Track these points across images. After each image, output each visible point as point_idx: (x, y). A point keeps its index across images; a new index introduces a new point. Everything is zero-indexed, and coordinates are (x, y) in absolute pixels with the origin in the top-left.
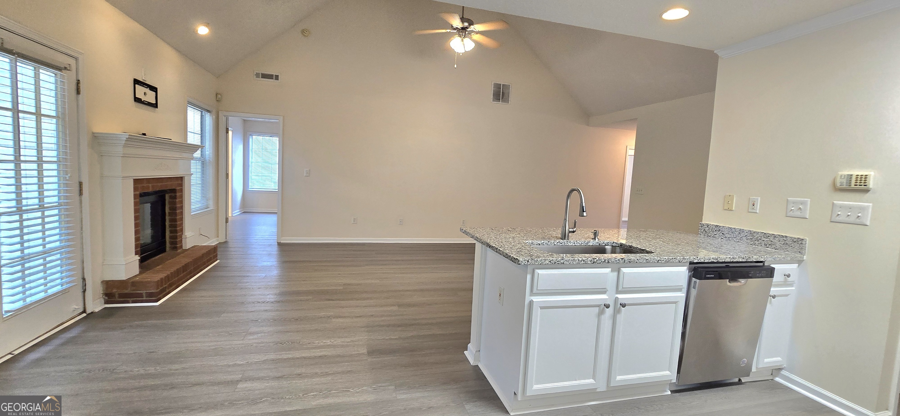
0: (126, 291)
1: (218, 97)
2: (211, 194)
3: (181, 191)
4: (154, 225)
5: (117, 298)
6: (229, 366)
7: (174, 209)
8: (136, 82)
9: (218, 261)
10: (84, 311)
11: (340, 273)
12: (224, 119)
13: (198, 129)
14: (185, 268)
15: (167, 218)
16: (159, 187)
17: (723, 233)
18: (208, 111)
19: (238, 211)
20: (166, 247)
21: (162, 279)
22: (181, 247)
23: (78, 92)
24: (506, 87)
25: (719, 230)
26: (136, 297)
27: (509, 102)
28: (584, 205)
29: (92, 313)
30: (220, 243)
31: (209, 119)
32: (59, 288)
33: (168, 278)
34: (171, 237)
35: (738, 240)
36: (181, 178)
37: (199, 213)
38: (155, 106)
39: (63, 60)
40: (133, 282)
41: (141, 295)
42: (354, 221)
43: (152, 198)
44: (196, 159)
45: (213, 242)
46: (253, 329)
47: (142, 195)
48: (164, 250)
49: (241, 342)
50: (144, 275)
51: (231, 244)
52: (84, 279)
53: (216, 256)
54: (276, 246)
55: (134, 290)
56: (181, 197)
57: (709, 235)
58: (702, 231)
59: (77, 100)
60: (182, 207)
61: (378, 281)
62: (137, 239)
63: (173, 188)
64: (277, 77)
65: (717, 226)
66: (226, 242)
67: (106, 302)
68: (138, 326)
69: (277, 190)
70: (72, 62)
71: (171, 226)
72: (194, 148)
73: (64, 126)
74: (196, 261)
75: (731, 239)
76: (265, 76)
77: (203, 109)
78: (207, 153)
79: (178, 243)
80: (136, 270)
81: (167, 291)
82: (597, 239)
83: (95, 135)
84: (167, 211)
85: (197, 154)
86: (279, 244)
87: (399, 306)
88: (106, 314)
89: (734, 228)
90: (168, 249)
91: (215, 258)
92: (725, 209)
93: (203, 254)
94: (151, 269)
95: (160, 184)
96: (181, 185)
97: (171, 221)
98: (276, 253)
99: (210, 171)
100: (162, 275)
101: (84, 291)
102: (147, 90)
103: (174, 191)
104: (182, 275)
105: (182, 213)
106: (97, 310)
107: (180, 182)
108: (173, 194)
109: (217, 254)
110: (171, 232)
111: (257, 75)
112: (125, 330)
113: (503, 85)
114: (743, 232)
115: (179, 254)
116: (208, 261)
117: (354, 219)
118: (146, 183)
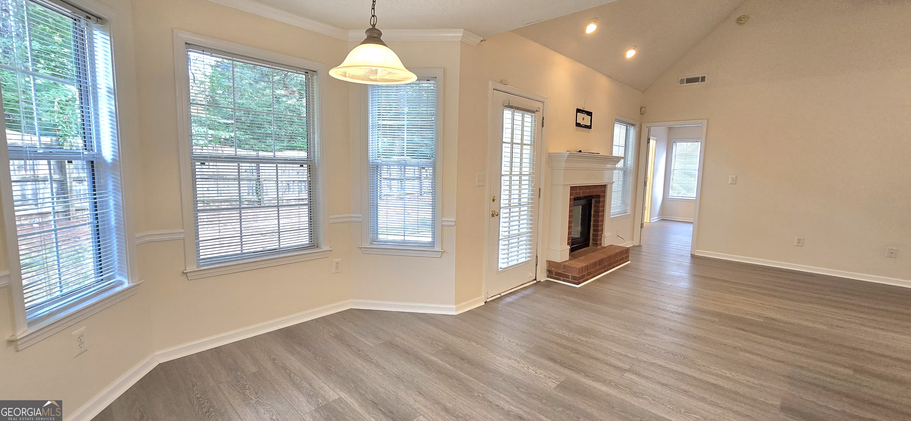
0: (560, 271)
1: (642, 111)
2: (629, 201)
3: (604, 196)
4: (583, 224)
5: (554, 274)
6: (621, 354)
7: (597, 211)
8: (578, 111)
9: (629, 262)
10: (535, 279)
12: (647, 129)
13: (623, 143)
14: (601, 262)
15: (592, 219)
16: (588, 193)
18: (633, 125)
19: (657, 217)
20: (589, 242)
21: (582, 267)
22: (601, 244)
23: (543, 126)
26: (565, 278)
29: (539, 281)
30: (634, 246)
31: (632, 132)
32: (524, 260)
33: (587, 267)
34: (593, 235)
36: (605, 186)
37: (617, 217)
38: (590, 127)
39: (536, 105)
40: (564, 265)
41: (567, 277)
42: (799, 242)
43: (583, 202)
44: (619, 169)
45: (627, 244)
46: (648, 331)
47: (575, 199)
48: (588, 245)
49: (635, 339)
50: (571, 261)
51: (644, 249)
52: (537, 257)
53: (628, 257)
54: (689, 258)
55: (564, 272)
56: (604, 202)
59: (542, 131)
60: (603, 211)
62: (569, 233)
63: (598, 194)
64: (703, 79)
66: (640, 246)
67: (548, 277)
68: (564, 299)
69: (695, 199)
70: (540, 105)
71: (594, 226)
72: (618, 159)
73: (534, 151)
74: (610, 257)
76: (689, 81)
77: (629, 124)
78: (629, 163)
79: (598, 241)
80: (567, 257)
81: (586, 278)
83: (550, 155)
84: (592, 213)
85: (620, 164)
86: (693, 256)
88: (547, 284)
90: (591, 244)
91: (626, 259)
93: (616, 254)
94: (577, 258)
95: (588, 191)
96: (604, 192)
97: (594, 221)
98: (688, 264)
99: (631, 179)
100: (584, 265)
101: (536, 265)
102: (585, 116)
103: (598, 196)
104: (598, 268)
105: (603, 216)
106: (542, 281)
107: (603, 189)
108: (598, 199)
109: (629, 255)
110: (594, 231)
111: (682, 81)
112: (555, 300)
115: (597, 250)
116: (621, 260)
117: (799, 240)
118: (579, 190)
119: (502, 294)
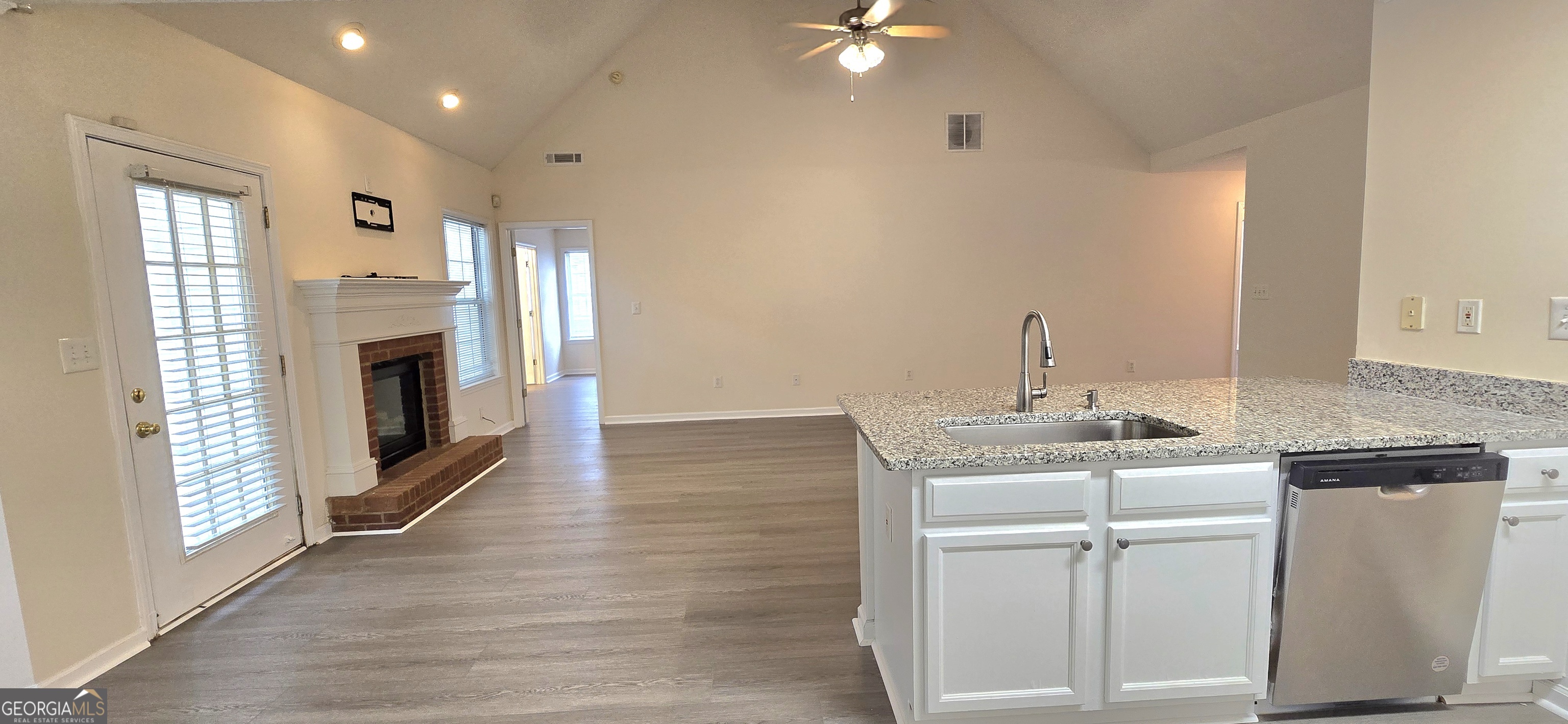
0: (359, 513)
1: (495, 202)
2: (495, 354)
3: (441, 354)
4: (406, 410)
5: (347, 522)
6: (470, 634)
7: (431, 383)
8: (356, 196)
9: (504, 459)
10: (304, 544)
11: (681, 474)
12: (507, 233)
13: (468, 255)
14: (445, 473)
15: (424, 397)
16: (403, 352)
17: (1400, 381)
18: (482, 225)
19: (556, 374)
20: (425, 441)
21: (405, 493)
22: (448, 439)
23: (267, 225)
24: (973, 119)
25: (1392, 374)
26: (372, 522)
27: (982, 146)
28: (1048, 345)
29: (315, 545)
30: (516, 429)
31: (483, 238)
32: (263, 511)
33: (416, 491)
34: (431, 426)
35: (1434, 395)
36: (439, 335)
37: (478, 385)
38: (390, 228)
39: (236, 182)
40: (366, 499)
41: (377, 519)
42: (717, 384)
43: (400, 368)
44: (465, 302)
45: (501, 429)
46: (521, 574)
47: (375, 367)
48: (423, 447)
49: (499, 594)
50: (384, 488)
51: (533, 431)
52: (299, 497)
53: (501, 451)
54: (598, 431)
55: (368, 511)
56: (442, 363)
57: (1371, 384)
58: (1356, 376)
59: (267, 237)
60: (444, 380)
61: (740, 488)
62: (371, 435)
63: (427, 351)
64: (578, 158)
65: (1385, 365)
66: (526, 427)
67: (335, 530)
68: (367, 566)
69: (593, 338)
70: (253, 182)
71: (429, 409)
72: (458, 286)
73: (249, 279)
74: (464, 461)
75: (1418, 392)
76: (560, 158)
77: (476, 224)
78: (485, 290)
79: (441, 434)
80: (374, 482)
81: (417, 510)
82: (1094, 408)
83: (299, 284)
84: (423, 387)
85: (469, 292)
86: (603, 427)
87: (763, 532)
88: (334, 545)
89: (1425, 370)
90: (428, 444)
91: (499, 455)
92: (1403, 327)
93: (476, 451)
94: (397, 477)
95: (403, 348)
96: (440, 345)
97: (428, 400)
98: (597, 442)
99: (492, 319)
100: (408, 487)
101: (301, 514)
102: (376, 207)
103: (429, 355)
104: (441, 485)
105: (444, 389)
106: (321, 542)
107: (438, 342)
108: (428, 361)
109: (502, 448)
110: (431, 418)
111: (549, 158)
112: (349, 573)
113: (966, 116)
114: (1446, 375)
115: (443, 451)
116: (486, 460)
117: (717, 379)
118: (381, 349)
119: (208, 605)
